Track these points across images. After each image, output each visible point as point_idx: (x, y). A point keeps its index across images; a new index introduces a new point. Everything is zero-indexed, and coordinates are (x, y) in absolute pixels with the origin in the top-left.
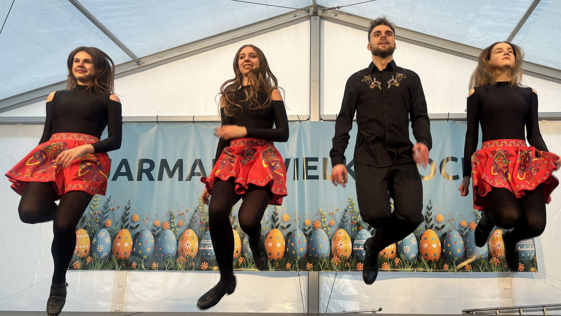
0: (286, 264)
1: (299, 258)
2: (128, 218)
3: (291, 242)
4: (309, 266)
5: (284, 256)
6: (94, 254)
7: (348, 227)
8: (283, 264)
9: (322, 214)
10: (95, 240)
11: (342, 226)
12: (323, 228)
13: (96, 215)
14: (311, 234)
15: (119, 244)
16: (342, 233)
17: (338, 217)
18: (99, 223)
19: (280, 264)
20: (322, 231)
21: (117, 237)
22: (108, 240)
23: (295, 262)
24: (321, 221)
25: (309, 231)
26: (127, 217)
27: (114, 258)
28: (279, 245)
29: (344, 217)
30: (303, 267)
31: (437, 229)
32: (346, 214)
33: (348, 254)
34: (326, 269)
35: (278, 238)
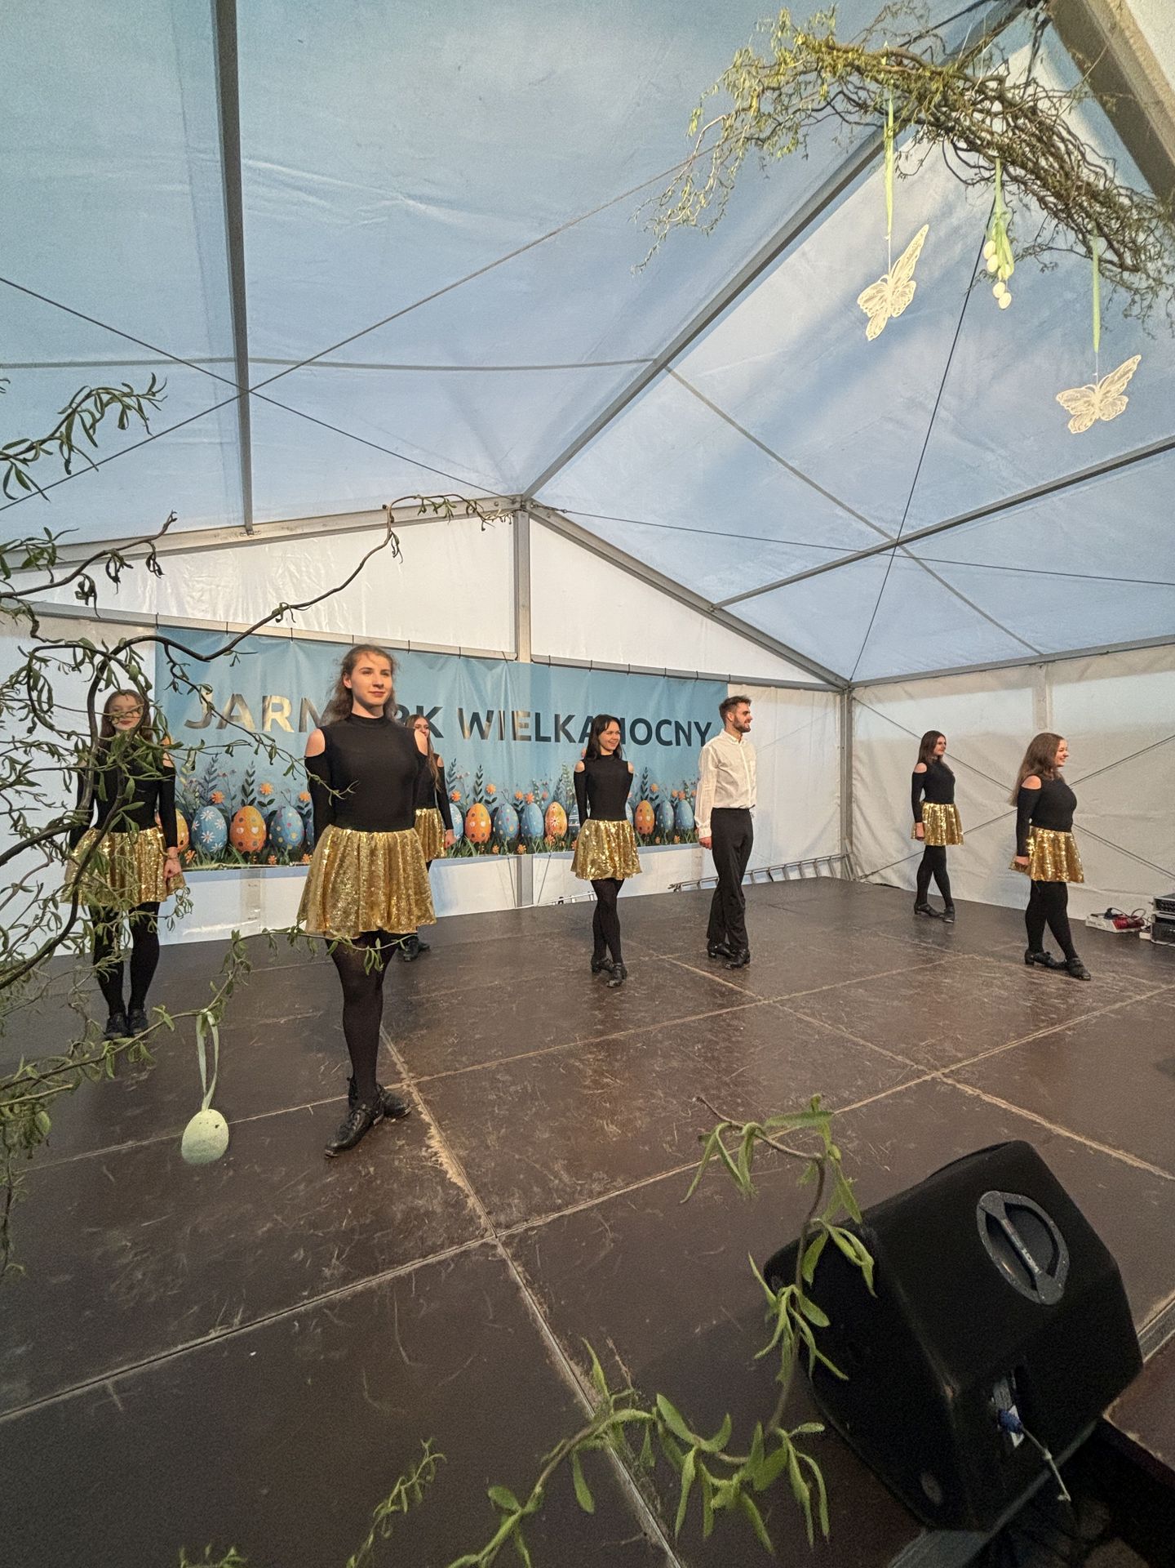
0: (492, 846)
1: (508, 839)
2: (253, 790)
3: (498, 819)
4: (521, 848)
5: (491, 838)
6: (198, 847)
7: (563, 800)
8: (489, 847)
9: (535, 785)
10: (195, 825)
11: (555, 800)
12: (536, 802)
13: (193, 785)
14: (522, 810)
15: (242, 830)
16: (556, 807)
17: (552, 788)
18: (201, 797)
19: (485, 848)
20: (536, 805)
21: (236, 819)
22: (221, 824)
23: (503, 845)
24: (534, 794)
25: (520, 806)
26: (251, 788)
27: (234, 850)
28: (483, 824)
29: (558, 788)
30: (513, 848)
31: (652, 799)
32: (561, 785)
33: (563, 832)
34: (540, 851)
35: (482, 815)
